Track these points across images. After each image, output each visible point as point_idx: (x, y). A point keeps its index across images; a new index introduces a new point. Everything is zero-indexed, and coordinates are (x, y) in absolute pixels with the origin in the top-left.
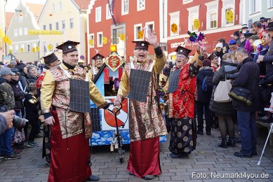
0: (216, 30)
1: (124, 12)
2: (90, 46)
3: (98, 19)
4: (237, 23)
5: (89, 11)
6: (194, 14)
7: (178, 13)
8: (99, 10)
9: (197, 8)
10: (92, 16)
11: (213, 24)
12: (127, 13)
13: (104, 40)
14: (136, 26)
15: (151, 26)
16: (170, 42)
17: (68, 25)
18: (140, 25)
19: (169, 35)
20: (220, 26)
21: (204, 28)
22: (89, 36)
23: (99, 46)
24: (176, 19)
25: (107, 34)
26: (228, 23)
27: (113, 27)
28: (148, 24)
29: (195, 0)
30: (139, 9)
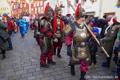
0: (40, 13)
1: (21, 7)
2: (13, 14)
3: (15, 8)
5: (12, 6)
6: (36, 9)
8: (15, 6)
10: (13, 7)
13: (17, 13)
15: (27, 11)
17: (6, 9)
19: (31, 12)
22: (12, 12)
23: (15, 14)
24: (32, 9)
25: (17, 11)
26: (42, 11)
29: (36, 7)
30: (25, 7)
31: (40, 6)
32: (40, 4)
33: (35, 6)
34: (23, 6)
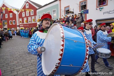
0: (30, 23)
4: (35, 22)
6: (25, 19)
7: (21, 19)
9: (26, 18)
11: (30, 22)
12: (7, 18)
14: (10, 21)
15: (14, 21)
16: (19, 25)
18: (11, 21)
19: (19, 23)
20: (31, 22)
21: (28, 22)
24: (21, 20)
27: (3, 21)
28: (13, 21)
29: (26, 16)
30: (10, 17)
31: (30, 16)
32: (30, 12)
33: (23, 15)
34: (9, 16)
